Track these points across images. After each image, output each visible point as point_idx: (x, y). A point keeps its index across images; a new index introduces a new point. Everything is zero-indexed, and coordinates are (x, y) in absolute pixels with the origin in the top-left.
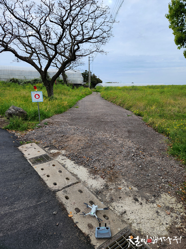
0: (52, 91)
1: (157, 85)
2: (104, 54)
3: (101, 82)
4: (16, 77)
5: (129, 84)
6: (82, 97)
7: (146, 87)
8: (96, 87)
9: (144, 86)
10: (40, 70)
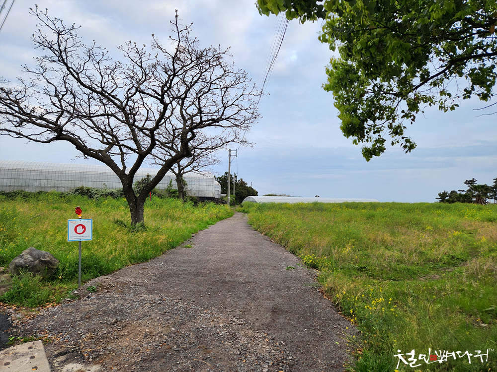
0: (141, 213)
1: (362, 202)
2: (249, 146)
3: (255, 193)
4: (88, 185)
5: (308, 199)
6: (210, 222)
7: (340, 205)
8: (243, 203)
9: (337, 204)
10: (120, 173)
